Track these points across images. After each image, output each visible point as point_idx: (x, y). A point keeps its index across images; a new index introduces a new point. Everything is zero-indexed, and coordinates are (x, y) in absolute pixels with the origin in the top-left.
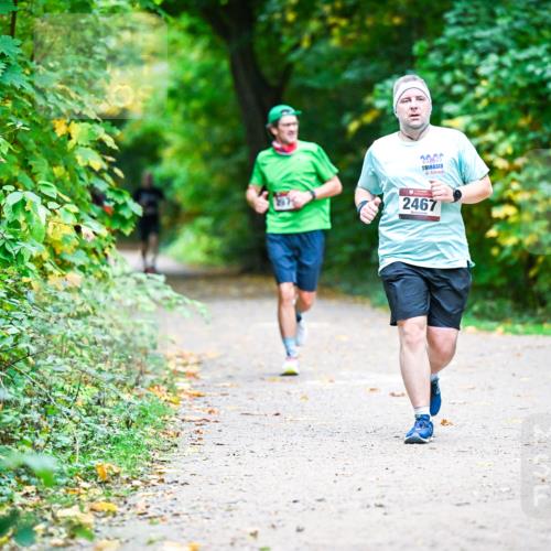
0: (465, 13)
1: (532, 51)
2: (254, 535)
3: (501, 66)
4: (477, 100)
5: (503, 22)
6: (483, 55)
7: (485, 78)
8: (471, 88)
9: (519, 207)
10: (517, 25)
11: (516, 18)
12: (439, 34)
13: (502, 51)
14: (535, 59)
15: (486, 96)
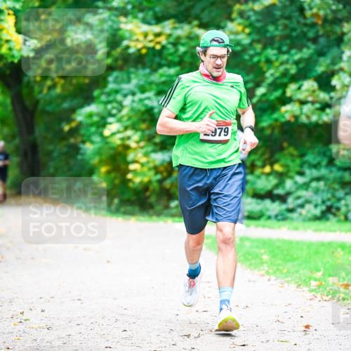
0: (117, 78)
1: (147, 95)
2: (22, 313)
3: (133, 101)
4: (122, 117)
5: (134, 81)
6: (125, 96)
7: (126, 106)
8: (120, 111)
9: (143, 165)
10: (142, 83)
11: (140, 80)
12: (105, 86)
13: (133, 94)
14: (148, 98)
15: (127, 115)
